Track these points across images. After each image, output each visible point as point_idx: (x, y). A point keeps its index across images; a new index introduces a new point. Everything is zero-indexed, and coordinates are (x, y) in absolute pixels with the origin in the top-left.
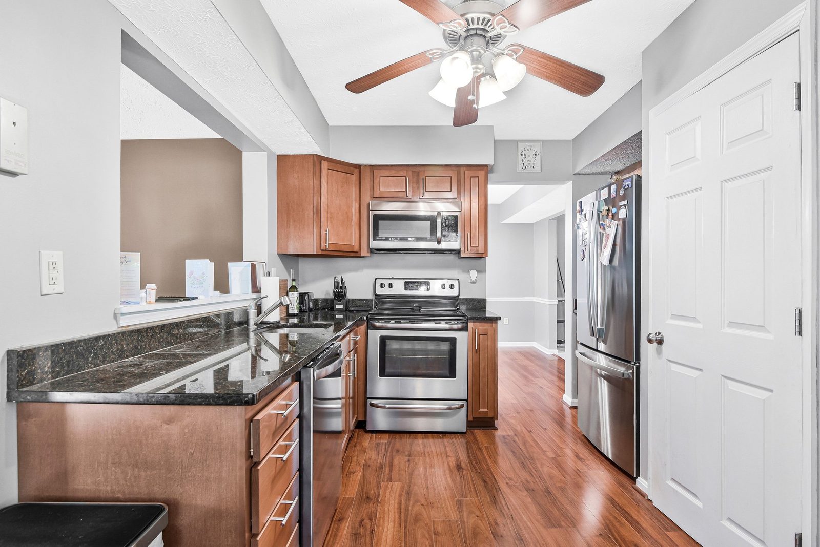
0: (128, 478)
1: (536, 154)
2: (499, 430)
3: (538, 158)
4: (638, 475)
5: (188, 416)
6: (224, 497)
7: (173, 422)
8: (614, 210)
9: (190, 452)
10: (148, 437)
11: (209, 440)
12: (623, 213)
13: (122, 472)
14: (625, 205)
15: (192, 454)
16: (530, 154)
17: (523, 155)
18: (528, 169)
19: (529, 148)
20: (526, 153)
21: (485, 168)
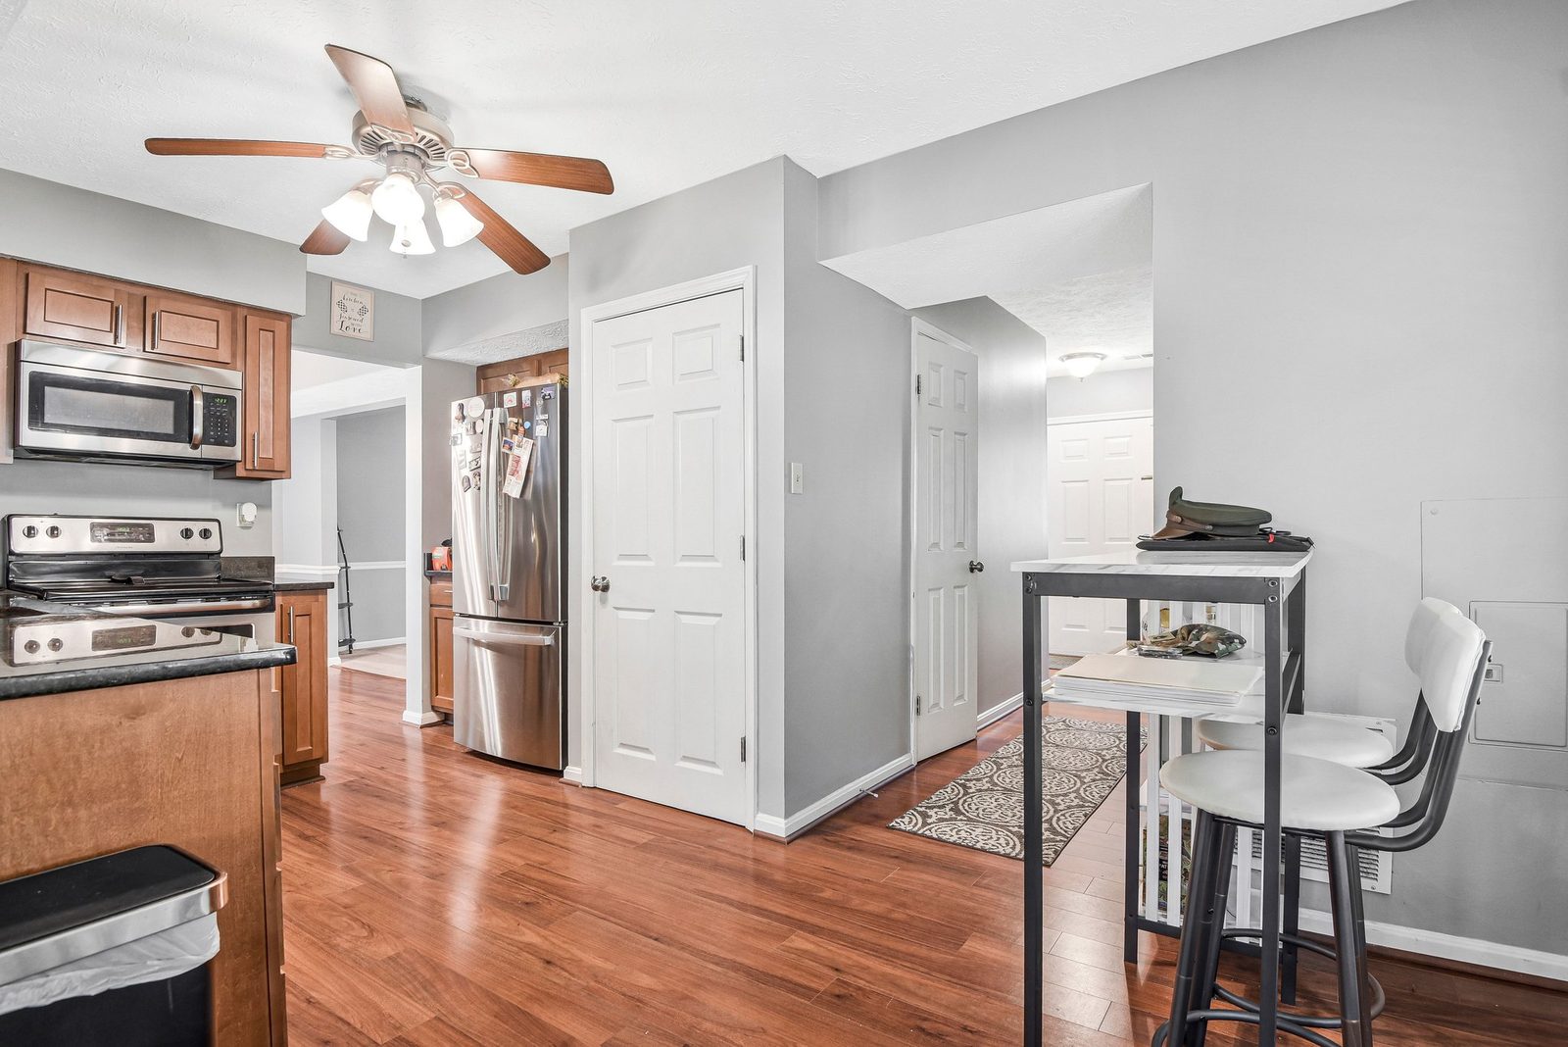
0: (51, 829)
1: (363, 311)
2: (327, 780)
3: (368, 317)
4: (565, 764)
5: (171, 700)
6: (237, 814)
7: (144, 714)
8: (527, 425)
9: (177, 758)
10: (93, 747)
11: (210, 732)
12: (541, 430)
13: (37, 822)
14: (544, 420)
15: (180, 760)
16: (353, 309)
17: (344, 308)
18: (350, 332)
19: (353, 298)
20: (347, 303)
21: (287, 318)
